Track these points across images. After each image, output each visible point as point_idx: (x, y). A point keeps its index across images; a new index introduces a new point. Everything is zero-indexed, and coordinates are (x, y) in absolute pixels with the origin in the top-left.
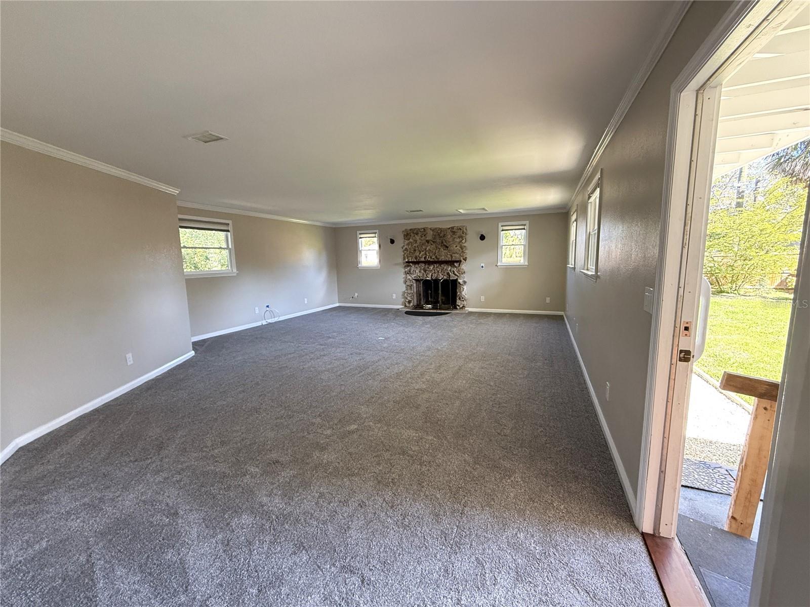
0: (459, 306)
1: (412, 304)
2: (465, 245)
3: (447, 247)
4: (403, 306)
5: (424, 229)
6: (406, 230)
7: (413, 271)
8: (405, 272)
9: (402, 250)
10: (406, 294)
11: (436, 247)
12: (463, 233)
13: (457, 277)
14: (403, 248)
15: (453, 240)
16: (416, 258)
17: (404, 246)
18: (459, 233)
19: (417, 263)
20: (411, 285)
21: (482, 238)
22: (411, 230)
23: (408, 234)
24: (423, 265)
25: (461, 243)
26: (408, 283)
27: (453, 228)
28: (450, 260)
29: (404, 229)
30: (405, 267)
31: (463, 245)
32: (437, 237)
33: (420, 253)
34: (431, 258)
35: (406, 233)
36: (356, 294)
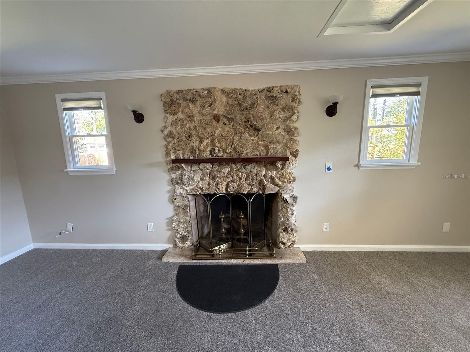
0: (284, 243)
1: (188, 243)
2: (296, 125)
3: (257, 130)
4: (172, 246)
5: (209, 91)
6: (168, 92)
7: (189, 178)
8: (172, 180)
9: (163, 135)
10: (175, 225)
11: (235, 131)
12: (293, 101)
13: (278, 189)
14: (163, 131)
15: (272, 114)
16: (193, 151)
17: (165, 127)
18: (285, 100)
19: (196, 162)
20: (186, 206)
21: (331, 111)
22: (178, 92)
23: (172, 102)
24: (209, 166)
25: (287, 122)
26: (179, 202)
27: (269, 90)
28: (264, 155)
29: (163, 91)
30: (171, 170)
31: (293, 125)
32: (237, 108)
33: (201, 142)
34: (224, 151)
35: (168, 100)
36: (70, 226)
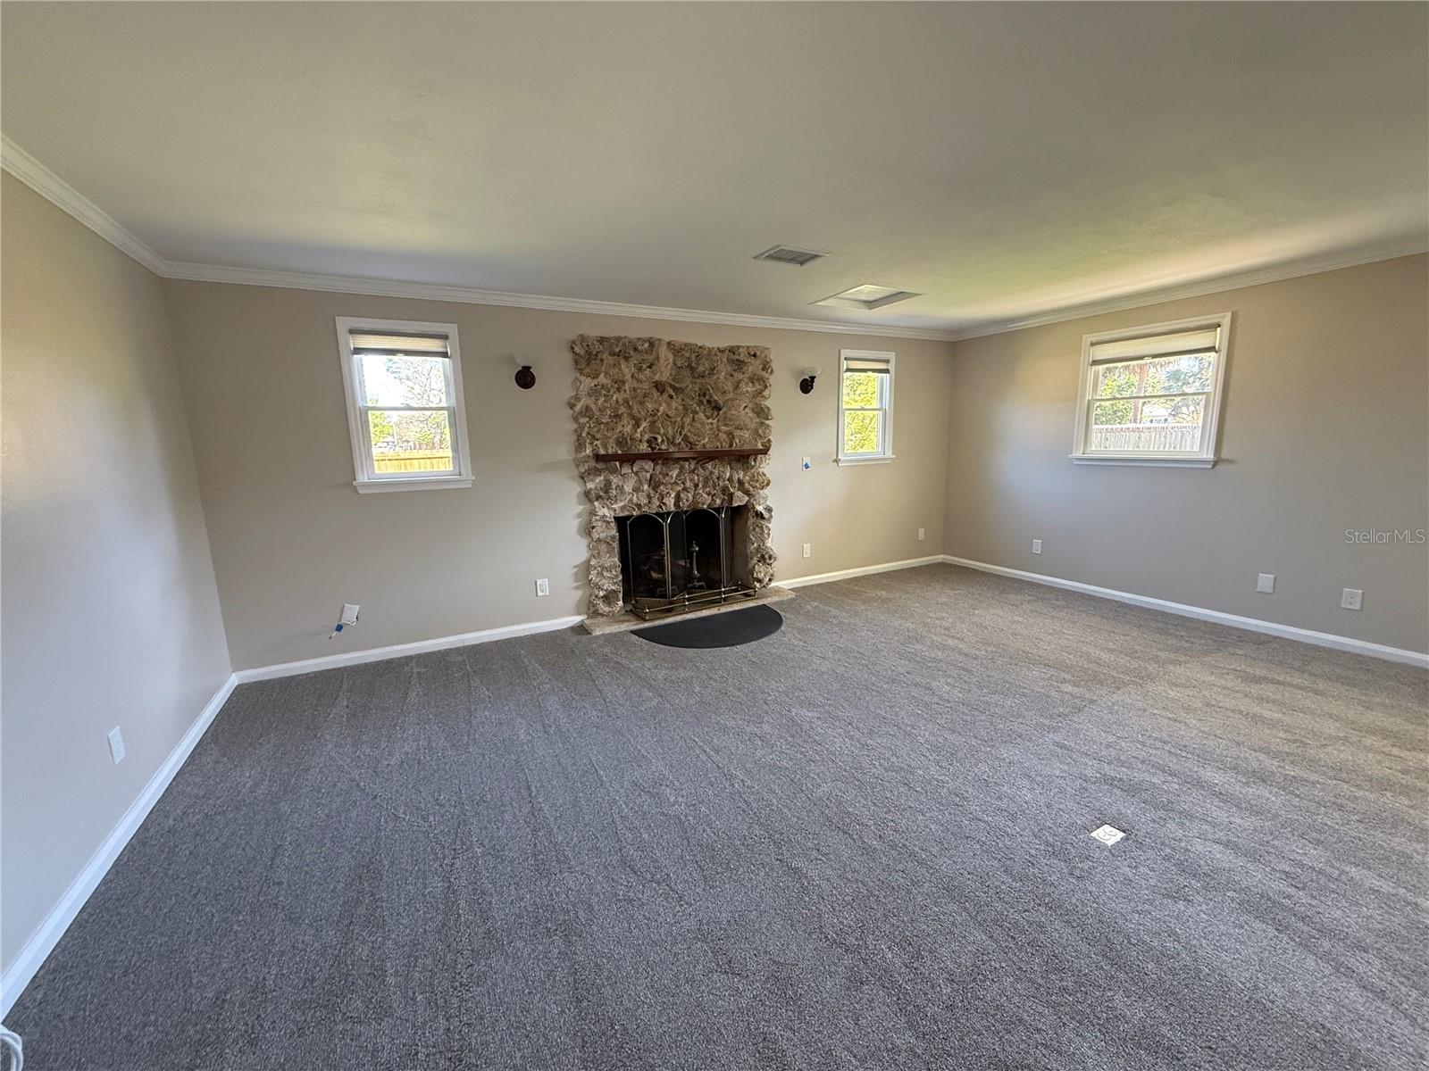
0: (760, 580)
2: (768, 404)
3: (717, 409)
4: (584, 617)
5: (649, 344)
6: (582, 338)
7: (617, 487)
8: (587, 494)
9: (570, 413)
11: (686, 408)
12: (763, 369)
13: (749, 497)
14: (572, 406)
15: (736, 387)
16: (622, 441)
17: (577, 398)
18: (754, 367)
19: (629, 459)
20: (613, 538)
21: (807, 386)
22: (602, 340)
23: (589, 355)
24: (649, 465)
25: (758, 399)
26: (600, 532)
27: (732, 350)
28: (726, 447)
29: (573, 335)
30: (586, 475)
31: (765, 403)
32: (687, 373)
33: (635, 426)
34: (671, 441)
35: (581, 351)
36: (352, 611)
